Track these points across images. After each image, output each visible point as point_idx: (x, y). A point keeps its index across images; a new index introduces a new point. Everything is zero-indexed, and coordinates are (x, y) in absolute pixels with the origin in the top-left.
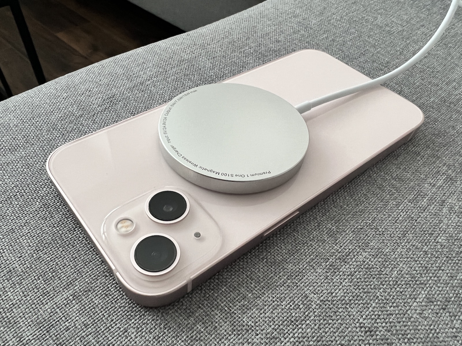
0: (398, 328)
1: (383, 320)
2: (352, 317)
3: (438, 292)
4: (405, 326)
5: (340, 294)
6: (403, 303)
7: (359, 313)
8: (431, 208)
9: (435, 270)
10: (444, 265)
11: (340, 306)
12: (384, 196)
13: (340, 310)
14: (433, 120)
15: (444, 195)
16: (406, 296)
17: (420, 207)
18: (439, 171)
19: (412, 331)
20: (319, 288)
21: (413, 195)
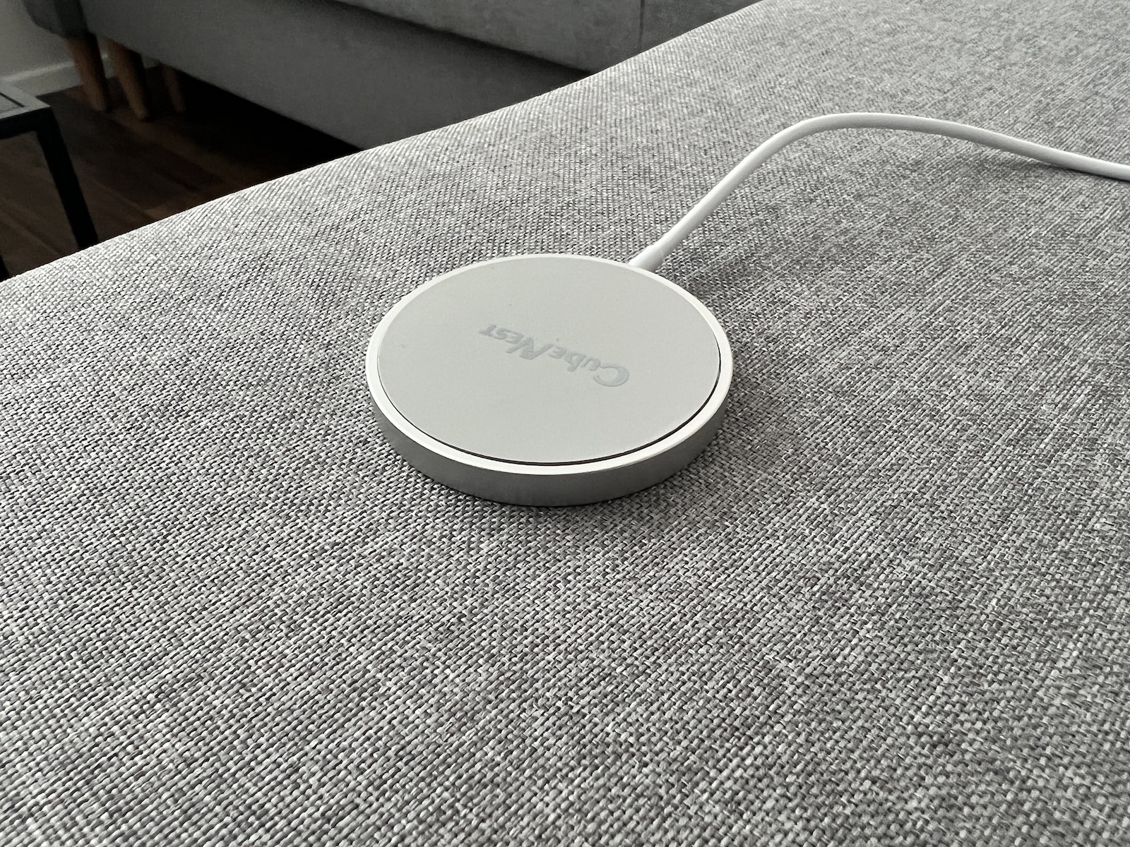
0: (1017, 732)
1: (975, 715)
2: (892, 710)
3: (1110, 644)
4: (1035, 728)
5: (856, 657)
6: (1022, 674)
7: (909, 700)
8: (1065, 456)
9: (1096, 594)
10: (1116, 582)
11: (857, 687)
12: (944, 433)
13: (860, 696)
14: (1041, 273)
15: (1092, 428)
16: (1029, 656)
17: (1038, 456)
18: (1072, 378)
19: (1056, 739)
20: (797, 647)
21: (1016, 430)
